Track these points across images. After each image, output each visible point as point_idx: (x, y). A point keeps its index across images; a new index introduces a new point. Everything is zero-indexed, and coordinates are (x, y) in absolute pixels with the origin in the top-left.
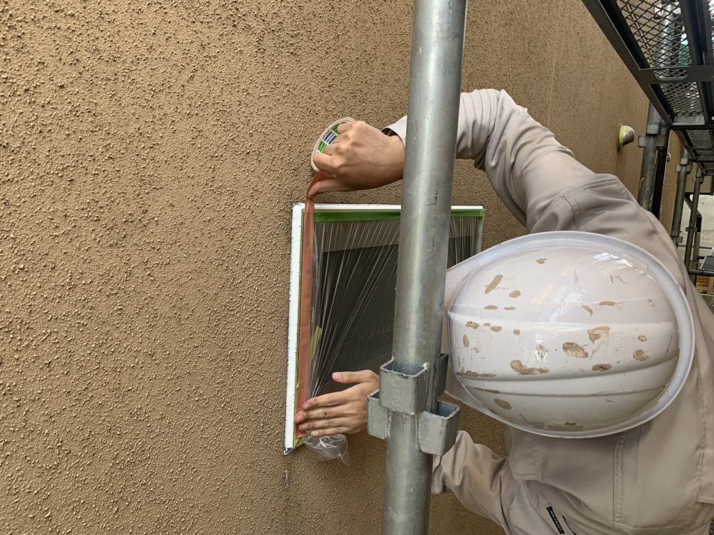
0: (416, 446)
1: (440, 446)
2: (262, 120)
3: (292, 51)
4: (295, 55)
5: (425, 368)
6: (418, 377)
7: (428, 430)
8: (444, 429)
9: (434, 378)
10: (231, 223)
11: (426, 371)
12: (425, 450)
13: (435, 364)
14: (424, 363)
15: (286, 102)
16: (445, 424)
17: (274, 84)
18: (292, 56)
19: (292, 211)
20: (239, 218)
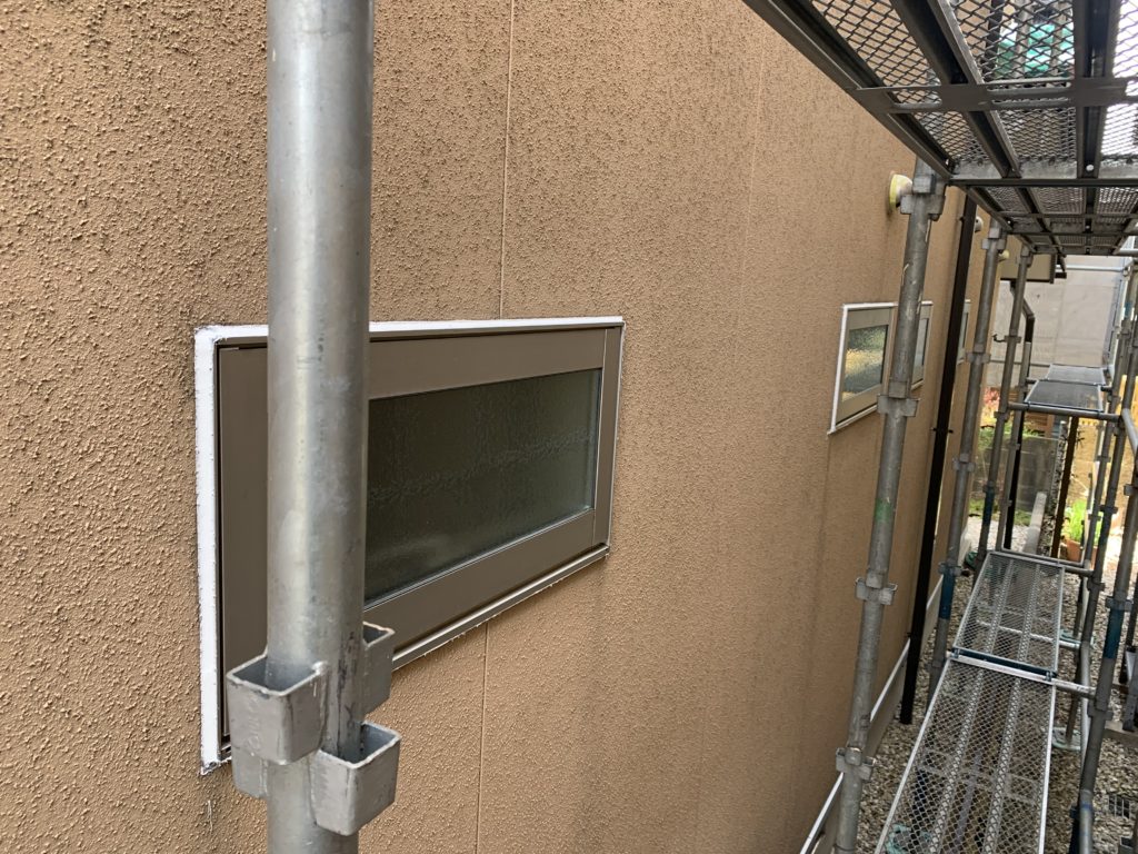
0: (308, 814)
1: (346, 816)
2: (110, 176)
3: (176, 45)
4: (186, 53)
5: (318, 673)
6: (288, 696)
7: (325, 787)
8: (350, 786)
9: (341, 687)
10: (45, 370)
11: (317, 680)
12: (324, 823)
13: (341, 662)
14: (314, 662)
15: (169, 142)
16: (351, 776)
17: (137, 108)
18: (178, 56)
19: (193, 341)
20: (61, 361)
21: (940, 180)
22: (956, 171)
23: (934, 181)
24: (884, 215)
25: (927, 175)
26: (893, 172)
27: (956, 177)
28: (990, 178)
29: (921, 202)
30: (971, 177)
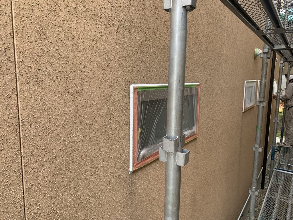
0: (175, 163)
1: (183, 163)
2: (119, 56)
3: (128, 31)
4: (130, 32)
5: (177, 138)
6: (175, 140)
7: (179, 158)
8: (184, 157)
9: (180, 141)
10: (110, 92)
11: (178, 139)
12: (178, 164)
13: (181, 136)
14: (177, 136)
15: (127, 49)
16: (184, 155)
17: (123, 43)
18: (129, 33)
19: (130, 87)
20: (112, 90)
21: (270, 49)
22: (274, 47)
23: (269, 49)
24: (253, 58)
25: (267, 48)
26: (255, 48)
27: (274, 48)
28: (283, 48)
29: (265, 55)
30: (278, 48)
